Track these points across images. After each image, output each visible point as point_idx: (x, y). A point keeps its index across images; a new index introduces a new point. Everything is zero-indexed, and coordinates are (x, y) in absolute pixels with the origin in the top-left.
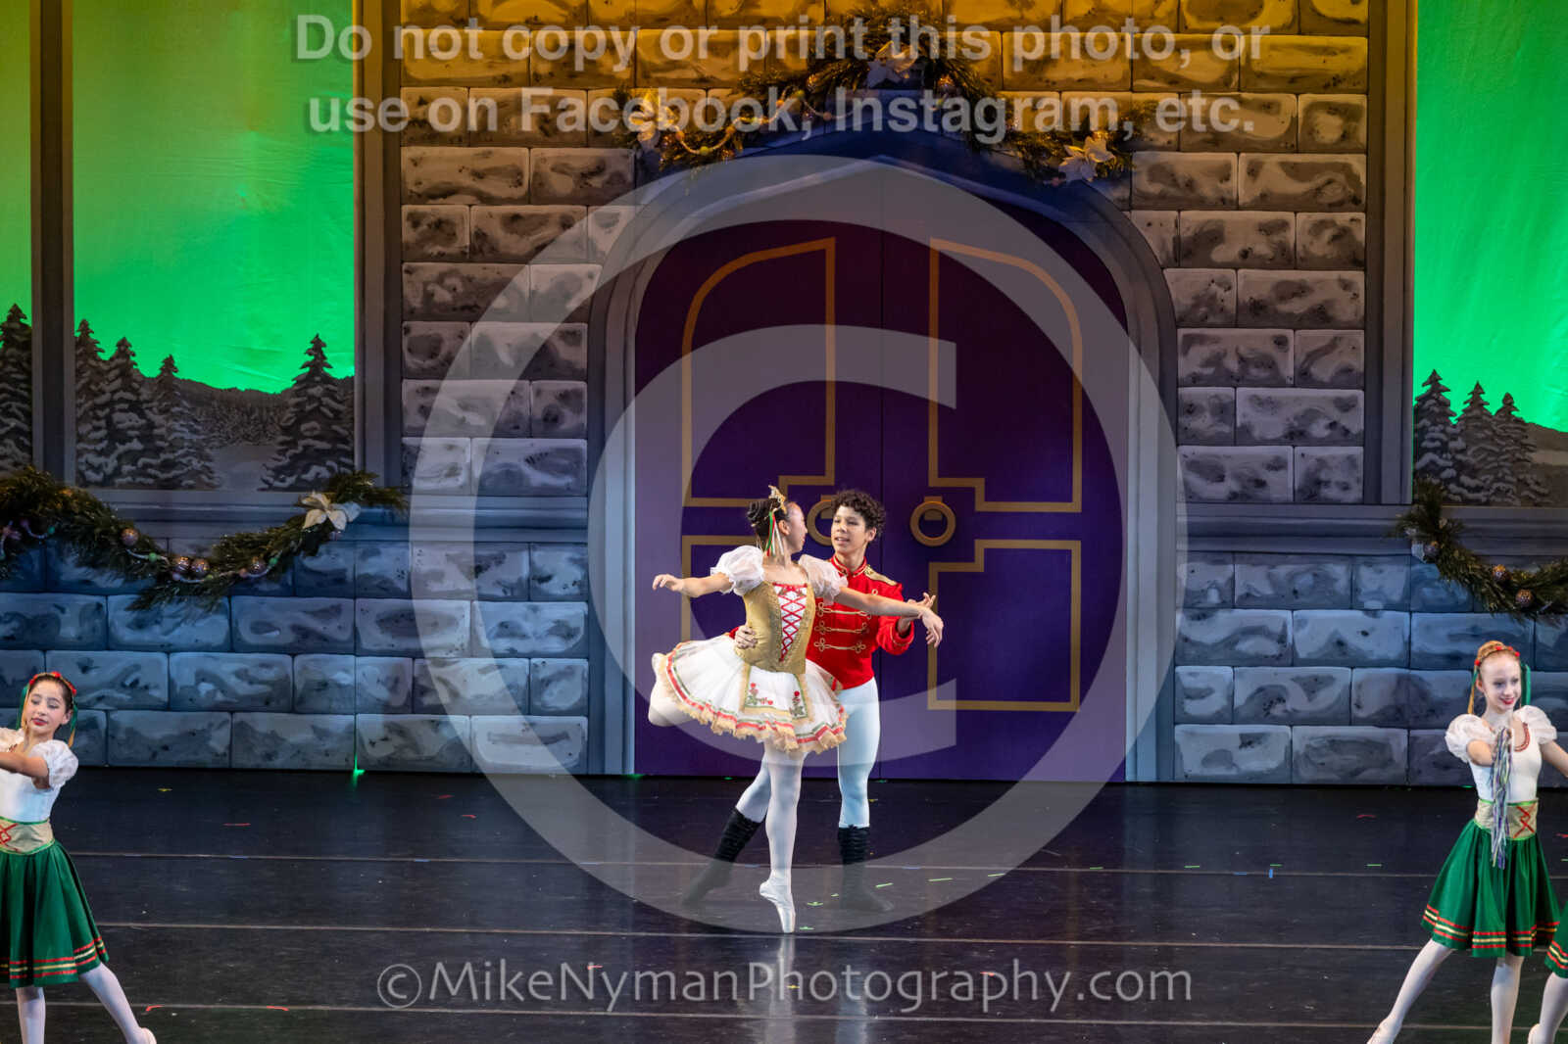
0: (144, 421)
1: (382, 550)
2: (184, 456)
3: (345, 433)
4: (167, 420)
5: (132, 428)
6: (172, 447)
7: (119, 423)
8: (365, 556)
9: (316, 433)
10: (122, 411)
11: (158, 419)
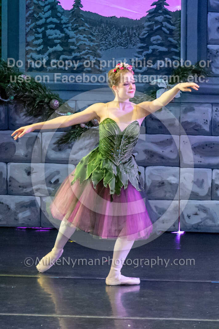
0: (64, 35)
1: (195, 108)
2: (86, 54)
3: (175, 42)
4: (76, 34)
5: (57, 38)
6: (79, 49)
7: (49, 35)
8: (185, 112)
9: (159, 42)
10: (51, 29)
11: (71, 33)
